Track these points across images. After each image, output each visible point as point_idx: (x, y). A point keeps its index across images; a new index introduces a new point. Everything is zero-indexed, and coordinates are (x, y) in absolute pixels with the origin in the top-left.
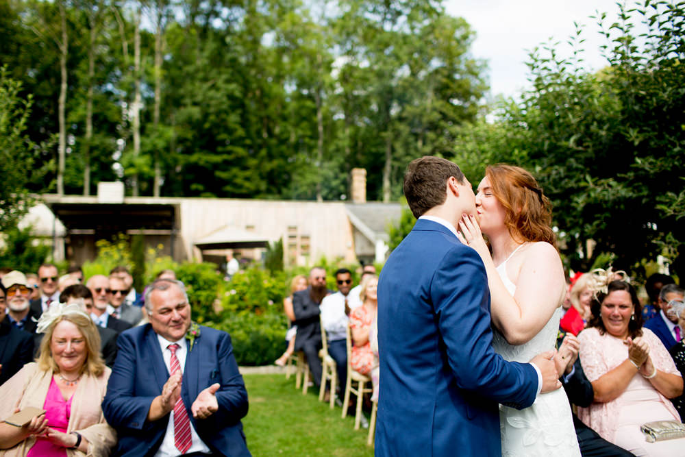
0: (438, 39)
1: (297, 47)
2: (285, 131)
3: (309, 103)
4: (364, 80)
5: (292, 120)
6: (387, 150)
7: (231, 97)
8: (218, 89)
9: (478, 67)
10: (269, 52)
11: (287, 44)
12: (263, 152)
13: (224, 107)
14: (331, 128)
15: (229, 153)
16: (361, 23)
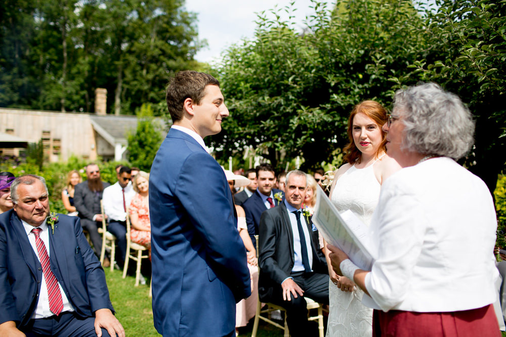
2: (34, 54)
3: (55, 33)
4: (102, 20)
5: (41, 46)
6: (119, 75)
9: (190, 18)
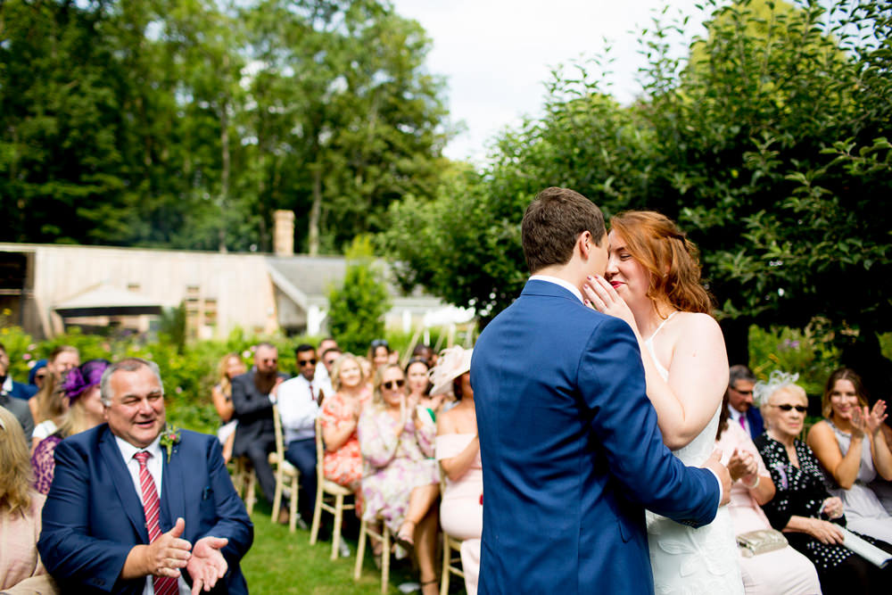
0: (385, 44)
1: (196, 44)
2: (177, 156)
3: (209, 120)
4: (286, 94)
5: (187, 143)
6: (316, 187)
7: (101, 106)
8: (83, 95)
9: (434, 86)
10: (155, 47)
11: (182, 39)
12: (146, 184)
13: (92, 119)
14: (240, 156)
15: (98, 183)
16: (283, 18)
